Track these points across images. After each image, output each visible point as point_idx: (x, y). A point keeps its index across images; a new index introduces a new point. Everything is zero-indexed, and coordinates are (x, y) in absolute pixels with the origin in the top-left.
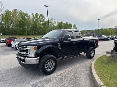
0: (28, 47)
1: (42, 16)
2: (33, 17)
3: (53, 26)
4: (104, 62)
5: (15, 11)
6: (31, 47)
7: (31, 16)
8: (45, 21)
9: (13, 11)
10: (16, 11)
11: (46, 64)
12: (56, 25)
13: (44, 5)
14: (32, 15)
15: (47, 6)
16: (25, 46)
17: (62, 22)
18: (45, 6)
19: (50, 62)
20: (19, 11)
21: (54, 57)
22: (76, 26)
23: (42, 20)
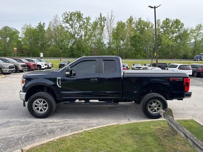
1: (177, 22)
8: (182, 31)
9: (128, 21)
10: (131, 21)
11: (34, 104)
13: (149, 6)
14: (158, 23)
19: (42, 102)
23: (177, 30)
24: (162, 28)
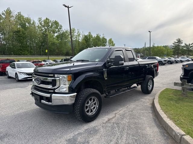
0: (56, 76)
1: (56, 23)
2: (41, 24)
3: (76, 40)
4: (171, 100)
5: (9, 12)
6: (61, 76)
7: (37, 24)
8: (62, 32)
9: (4, 12)
10: (10, 14)
11: (86, 105)
12: (81, 39)
13: (64, 5)
14: (39, 21)
15: (68, 7)
16: (50, 75)
17: (90, 35)
18: (66, 6)
19: (92, 101)
20: (15, 13)
21: (97, 92)
22: (113, 42)
23: (57, 30)
24: (44, 26)
